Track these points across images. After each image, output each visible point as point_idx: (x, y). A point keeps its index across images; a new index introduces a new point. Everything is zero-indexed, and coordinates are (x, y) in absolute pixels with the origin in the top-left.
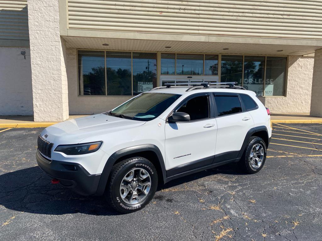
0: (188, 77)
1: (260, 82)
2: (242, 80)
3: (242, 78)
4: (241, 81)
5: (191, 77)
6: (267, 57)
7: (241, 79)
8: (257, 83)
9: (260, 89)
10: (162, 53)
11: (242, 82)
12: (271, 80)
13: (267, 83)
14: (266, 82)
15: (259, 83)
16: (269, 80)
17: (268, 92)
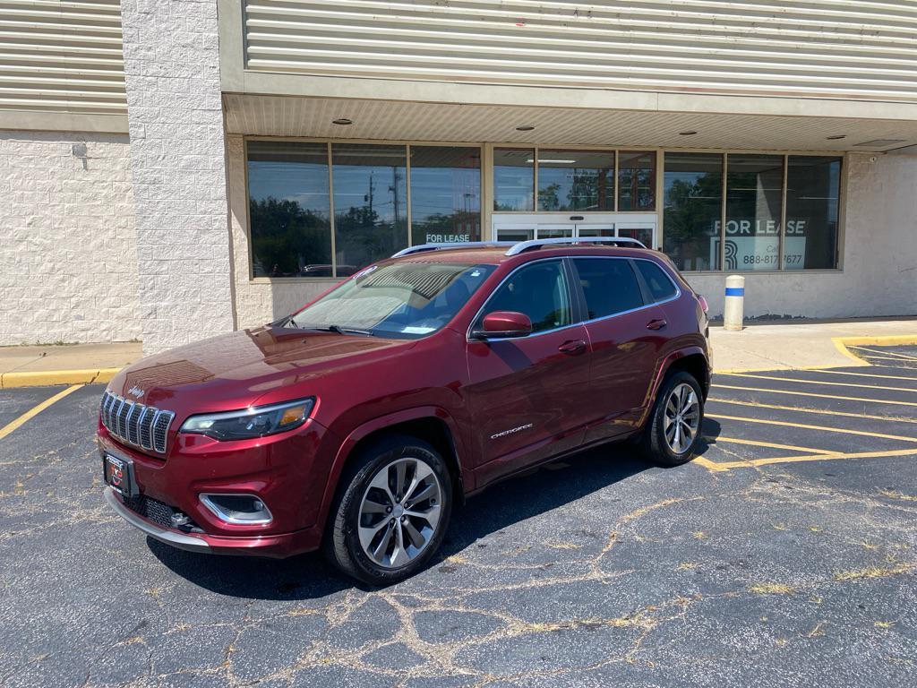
0: (572, 218)
1: (770, 229)
2: (720, 225)
3: (720, 219)
4: (717, 227)
5: (581, 218)
6: (790, 157)
7: (717, 222)
8: (763, 232)
9: (770, 249)
10: (495, 149)
11: (720, 231)
12: (799, 222)
13: (789, 231)
14: (787, 228)
15: (768, 232)
16: (793, 222)
17: (792, 258)
